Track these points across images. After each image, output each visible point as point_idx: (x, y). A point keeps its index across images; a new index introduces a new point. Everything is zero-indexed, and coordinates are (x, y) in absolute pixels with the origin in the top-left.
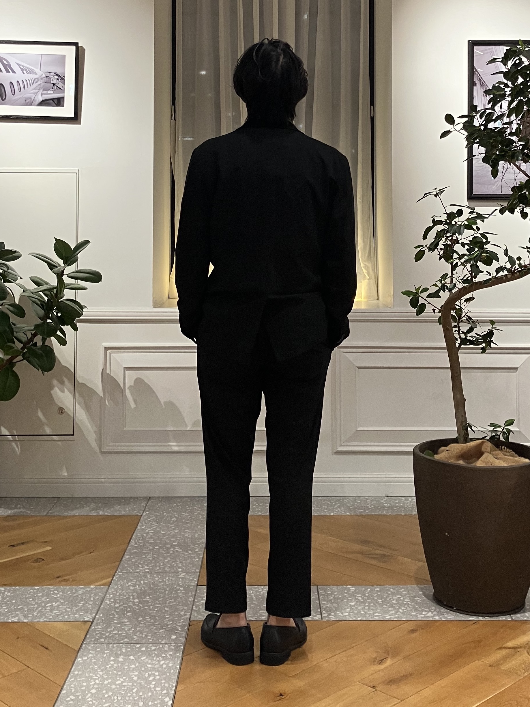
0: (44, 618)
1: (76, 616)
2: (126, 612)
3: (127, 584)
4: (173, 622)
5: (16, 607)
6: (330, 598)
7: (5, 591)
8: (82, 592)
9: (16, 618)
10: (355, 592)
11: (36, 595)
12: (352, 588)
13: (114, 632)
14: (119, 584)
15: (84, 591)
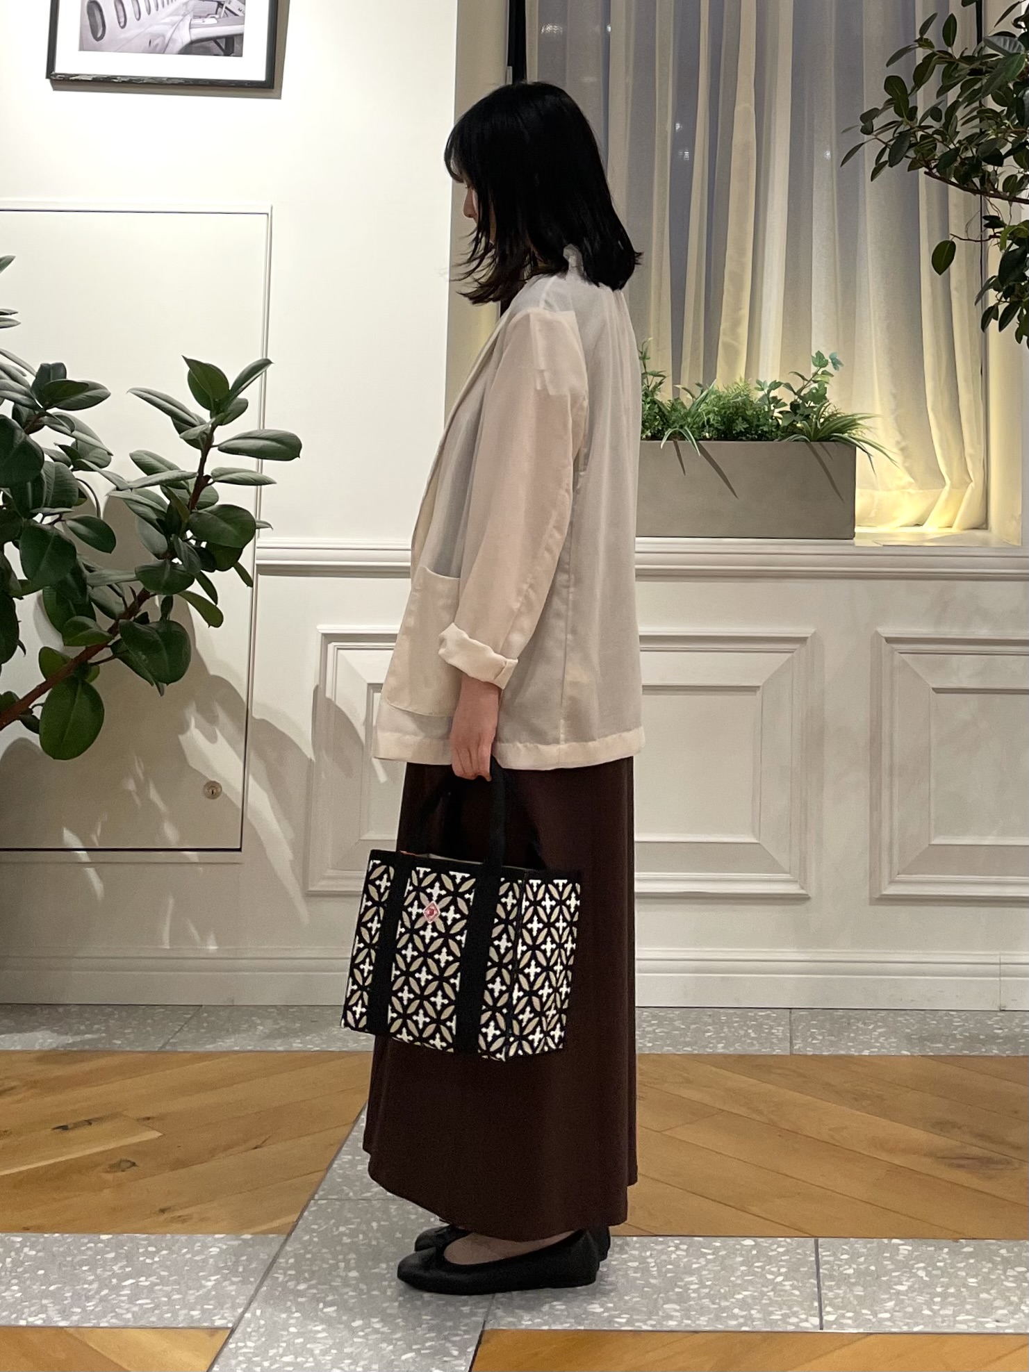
0: (112, 1317)
1: (195, 1313)
2: (321, 1305)
3: (334, 1229)
4: (439, 1332)
5: (44, 1287)
6: (845, 1272)
7: (23, 1245)
8: (218, 1250)
9: (40, 1316)
10: (909, 1256)
11: (99, 1257)
12: (903, 1245)
13: (286, 1359)
14: (314, 1231)
15: (224, 1247)
